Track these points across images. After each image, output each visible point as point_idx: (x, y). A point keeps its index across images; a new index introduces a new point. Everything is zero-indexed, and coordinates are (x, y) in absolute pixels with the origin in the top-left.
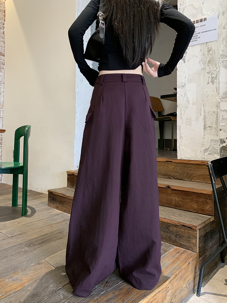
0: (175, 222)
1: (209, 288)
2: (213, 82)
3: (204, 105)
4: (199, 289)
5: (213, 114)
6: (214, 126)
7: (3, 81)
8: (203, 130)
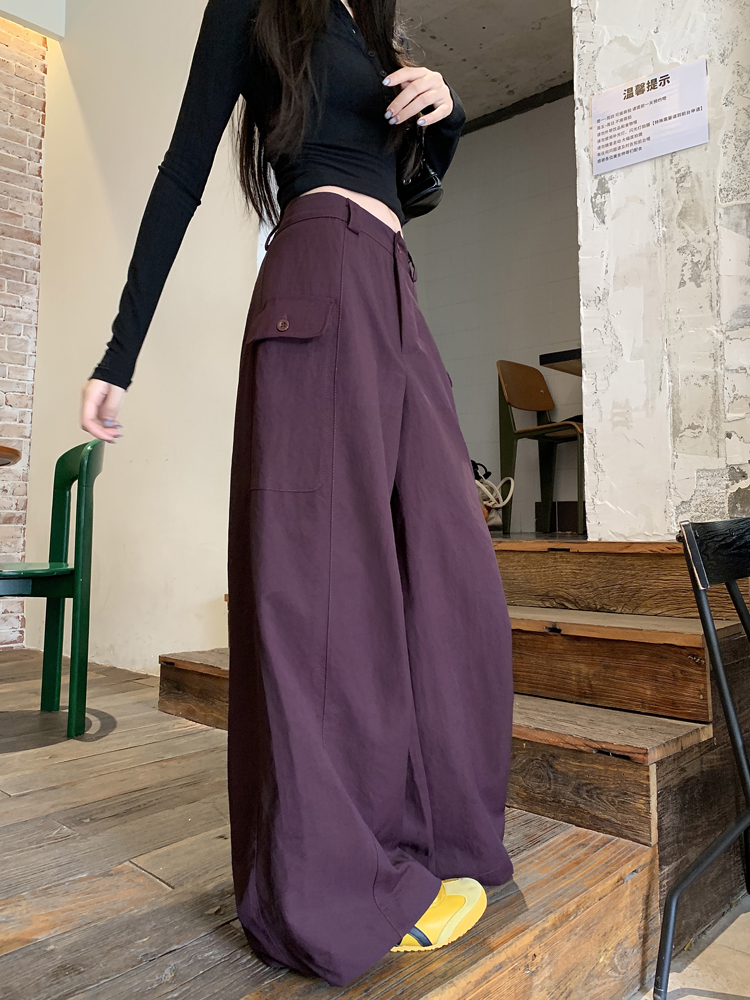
0: (572, 741)
1: (697, 976)
2: (696, 279)
3: (672, 355)
4: (661, 977)
5: (702, 383)
6: (706, 423)
7: (34, 323)
8: (670, 439)
